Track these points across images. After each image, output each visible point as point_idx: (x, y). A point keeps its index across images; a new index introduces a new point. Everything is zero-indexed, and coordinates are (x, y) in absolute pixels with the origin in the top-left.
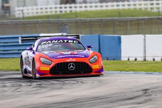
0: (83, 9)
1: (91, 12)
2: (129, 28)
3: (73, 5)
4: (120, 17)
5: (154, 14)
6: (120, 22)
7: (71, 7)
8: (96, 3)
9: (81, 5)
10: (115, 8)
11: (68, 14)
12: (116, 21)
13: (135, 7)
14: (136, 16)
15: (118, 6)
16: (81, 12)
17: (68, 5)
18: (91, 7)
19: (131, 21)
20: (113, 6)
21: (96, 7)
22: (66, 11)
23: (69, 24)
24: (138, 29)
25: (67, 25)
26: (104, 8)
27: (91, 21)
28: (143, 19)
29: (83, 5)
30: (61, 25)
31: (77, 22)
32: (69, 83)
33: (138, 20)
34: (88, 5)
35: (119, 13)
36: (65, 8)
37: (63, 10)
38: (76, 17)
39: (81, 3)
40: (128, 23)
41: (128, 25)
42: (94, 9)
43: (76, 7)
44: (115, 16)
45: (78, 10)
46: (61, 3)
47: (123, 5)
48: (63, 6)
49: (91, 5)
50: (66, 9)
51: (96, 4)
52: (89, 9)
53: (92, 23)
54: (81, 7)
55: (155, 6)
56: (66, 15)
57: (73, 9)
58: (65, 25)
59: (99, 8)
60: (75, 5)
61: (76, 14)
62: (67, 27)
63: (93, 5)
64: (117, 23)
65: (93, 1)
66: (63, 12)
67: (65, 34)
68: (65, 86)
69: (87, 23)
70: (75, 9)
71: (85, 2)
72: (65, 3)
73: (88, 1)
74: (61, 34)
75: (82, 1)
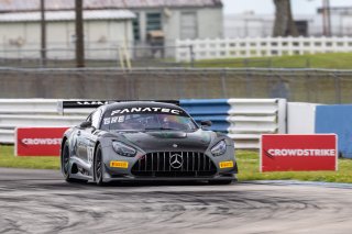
0: (323, 49)
1: (340, 55)
3: (301, 39)
7: (296, 44)
8: (350, 35)
9: (317, 40)
11: (290, 58)
16: (318, 53)
17: (290, 39)
18: (340, 44)
21: (351, 44)
22: (285, 52)
23: (291, 80)
25: (287, 82)
27: (339, 75)
29: (324, 39)
30: (274, 82)
31: (309, 76)
32: (288, 208)
34: (334, 39)
36: (285, 44)
37: (280, 48)
38: (308, 65)
39: (318, 35)
42: (346, 49)
43: (307, 44)
45: (312, 49)
46: (276, 35)
48: (280, 40)
49: (340, 40)
50: (285, 48)
52: (335, 48)
53: (342, 79)
54: (318, 44)
56: (285, 60)
57: (301, 48)
58: (283, 81)
60: (306, 40)
61: (308, 59)
62: (287, 85)
63: (346, 40)
65: (345, 31)
66: (280, 54)
67: (282, 101)
68: (279, 213)
69: (331, 80)
70: (307, 48)
71: (327, 32)
72: (283, 33)
73: (334, 30)
74: (274, 100)
75: (321, 30)
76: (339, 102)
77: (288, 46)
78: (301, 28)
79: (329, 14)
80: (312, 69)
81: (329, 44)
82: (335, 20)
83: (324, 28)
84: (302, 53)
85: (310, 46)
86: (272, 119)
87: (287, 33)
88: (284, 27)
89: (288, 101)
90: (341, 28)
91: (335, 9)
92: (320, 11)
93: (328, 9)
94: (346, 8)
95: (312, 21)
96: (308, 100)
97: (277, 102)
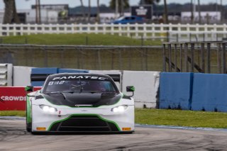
0: (36, 31)
1: (47, 35)
3: (22, 25)
4: (87, 44)
5: (135, 41)
6: (87, 51)
7: (18, 28)
8: (53, 23)
9: (32, 26)
10: (81, 31)
11: (15, 37)
12: (81, 50)
13: (108, 31)
15: (85, 28)
16: (32, 34)
17: (15, 25)
18: (47, 29)
20: (78, 28)
21: (54, 29)
22: (11, 34)
23: (16, 52)
24: (113, 62)
25: (12, 52)
26: (66, 31)
27: (46, 49)
28: (119, 49)
29: (36, 26)
30: (4, 53)
31: (27, 49)
32: (14, 134)
33: (113, 50)
34: (43, 26)
35: (87, 39)
36: (11, 28)
37: (8, 31)
38: (26, 42)
39: (32, 23)
40: (99, 53)
41: (99, 56)
42: (51, 32)
43: (25, 28)
44: (82, 43)
45: (29, 31)
46: (5, 22)
47: (93, 28)
48: (8, 25)
49: (47, 26)
50: (11, 31)
51: (54, 26)
52: (43, 31)
53: (48, 51)
54: (33, 28)
55: (137, 31)
56: (11, 38)
57: (22, 31)
58: (10, 52)
59: (58, 31)
60: (25, 26)
61: (26, 38)
62: (13, 55)
63: (51, 26)
64: (83, 53)
65: (50, 20)
66: (8, 35)
67: (10, 66)
69: (41, 52)
70: (25, 31)
71: (38, 21)
72: (10, 21)
73: (43, 20)
74: (4, 65)
75: (34, 20)
76: (47, 66)
77: (13, 30)
78: (21, 18)
79: (40, 9)
80: (29, 45)
81: (39, 28)
82: (44, 13)
83: (37, 18)
84: (22, 34)
85: (28, 30)
86: (4, 77)
87: (13, 21)
88: (11, 18)
89: (14, 65)
90: (47, 18)
91: (44, 6)
92: (34, 7)
93: (39, 5)
94: (51, 5)
95: (29, 14)
96: (27, 65)
97: (6, 66)
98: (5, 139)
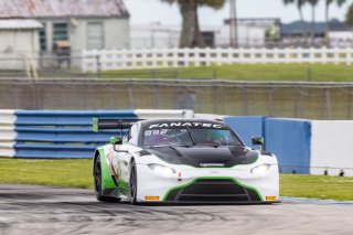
0: (230, 60)
1: (247, 66)
2: (329, 105)
3: (208, 50)
4: (309, 80)
6: (310, 90)
7: (202, 55)
8: (257, 47)
9: (225, 51)
10: (300, 59)
11: (197, 69)
12: (300, 88)
13: (342, 60)
14: (344, 79)
15: (306, 55)
16: (225, 65)
17: (197, 50)
18: (247, 55)
19: (334, 90)
20: (295, 55)
21: (258, 55)
22: (191, 63)
24: (349, 108)
25: (194, 92)
26: (276, 60)
27: (246, 87)
29: (230, 51)
30: (180, 93)
31: (215, 88)
32: (195, 219)
33: (350, 88)
34: (241, 51)
35: (309, 72)
36: (191, 55)
37: (186, 59)
38: (215, 76)
39: (224, 47)
40: (328, 93)
41: (328, 98)
42: (253, 60)
43: (213, 55)
44: (301, 78)
45: (219, 60)
46: (182, 46)
47: (318, 55)
48: (187, 51)
49: (247, 51)
50: (191, 59)
51: (258, 51)
52: (242, 60)
53: (250, 91)
54: (225, 55)
56: (192, 71)
57: (208, 59)
58: (190, 92)
59: (264, 60)
60: (213, 51)
61: (215, 70)
62: (193, 96)
63: (253, 51)
64: (302, 93)
65: (251, 43)
66: (187, 65)
67: (189, 113)
68: (186, 224)
69: (238, 91)
70: (213, 60)
71: (234, 44)
72: (190, 44)
73: (241, 42)
74: (180, 111)
75: (228, 42)
76: (247, 114)
77: (195, 57)
78: (208, 39)
79: (236, 25)
80: (219, 80)
81: (236, 55)
82: (242, 32)
83: (231, 39)
84: (208, 64)
85: (216, 57)
87: (194, 44)
88: (191, 38)
89: (195, 112)
90: (248, 39)
91: (242, 20)
92: (227, 22)
93: (235, 20)
94: (253, 19)
95: (219, 32)
97: (184, 113)
98: (182, 226)
